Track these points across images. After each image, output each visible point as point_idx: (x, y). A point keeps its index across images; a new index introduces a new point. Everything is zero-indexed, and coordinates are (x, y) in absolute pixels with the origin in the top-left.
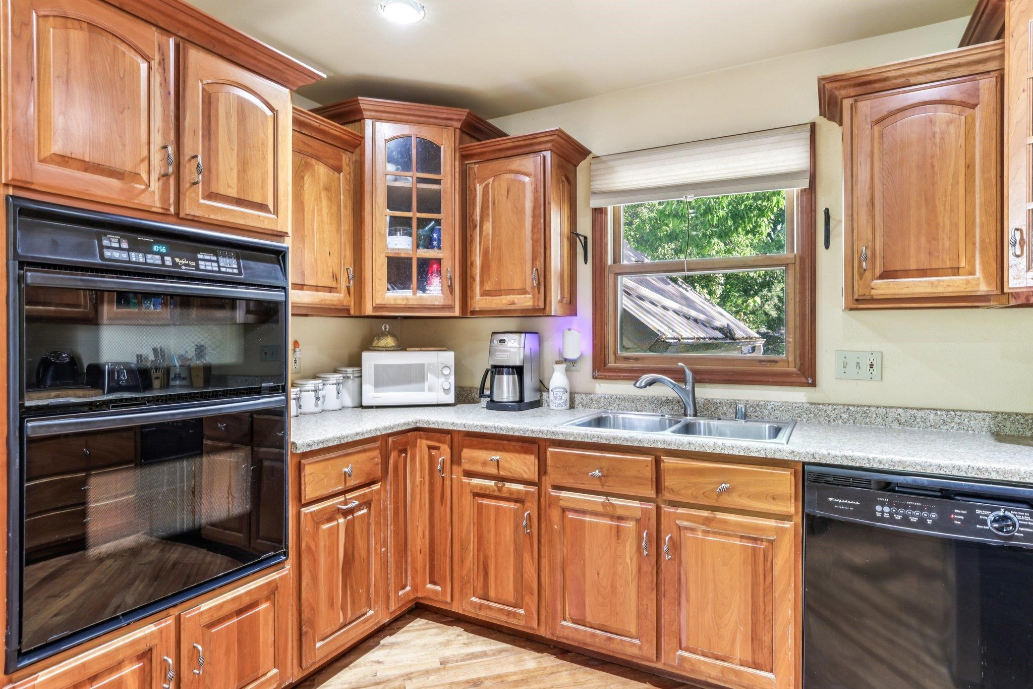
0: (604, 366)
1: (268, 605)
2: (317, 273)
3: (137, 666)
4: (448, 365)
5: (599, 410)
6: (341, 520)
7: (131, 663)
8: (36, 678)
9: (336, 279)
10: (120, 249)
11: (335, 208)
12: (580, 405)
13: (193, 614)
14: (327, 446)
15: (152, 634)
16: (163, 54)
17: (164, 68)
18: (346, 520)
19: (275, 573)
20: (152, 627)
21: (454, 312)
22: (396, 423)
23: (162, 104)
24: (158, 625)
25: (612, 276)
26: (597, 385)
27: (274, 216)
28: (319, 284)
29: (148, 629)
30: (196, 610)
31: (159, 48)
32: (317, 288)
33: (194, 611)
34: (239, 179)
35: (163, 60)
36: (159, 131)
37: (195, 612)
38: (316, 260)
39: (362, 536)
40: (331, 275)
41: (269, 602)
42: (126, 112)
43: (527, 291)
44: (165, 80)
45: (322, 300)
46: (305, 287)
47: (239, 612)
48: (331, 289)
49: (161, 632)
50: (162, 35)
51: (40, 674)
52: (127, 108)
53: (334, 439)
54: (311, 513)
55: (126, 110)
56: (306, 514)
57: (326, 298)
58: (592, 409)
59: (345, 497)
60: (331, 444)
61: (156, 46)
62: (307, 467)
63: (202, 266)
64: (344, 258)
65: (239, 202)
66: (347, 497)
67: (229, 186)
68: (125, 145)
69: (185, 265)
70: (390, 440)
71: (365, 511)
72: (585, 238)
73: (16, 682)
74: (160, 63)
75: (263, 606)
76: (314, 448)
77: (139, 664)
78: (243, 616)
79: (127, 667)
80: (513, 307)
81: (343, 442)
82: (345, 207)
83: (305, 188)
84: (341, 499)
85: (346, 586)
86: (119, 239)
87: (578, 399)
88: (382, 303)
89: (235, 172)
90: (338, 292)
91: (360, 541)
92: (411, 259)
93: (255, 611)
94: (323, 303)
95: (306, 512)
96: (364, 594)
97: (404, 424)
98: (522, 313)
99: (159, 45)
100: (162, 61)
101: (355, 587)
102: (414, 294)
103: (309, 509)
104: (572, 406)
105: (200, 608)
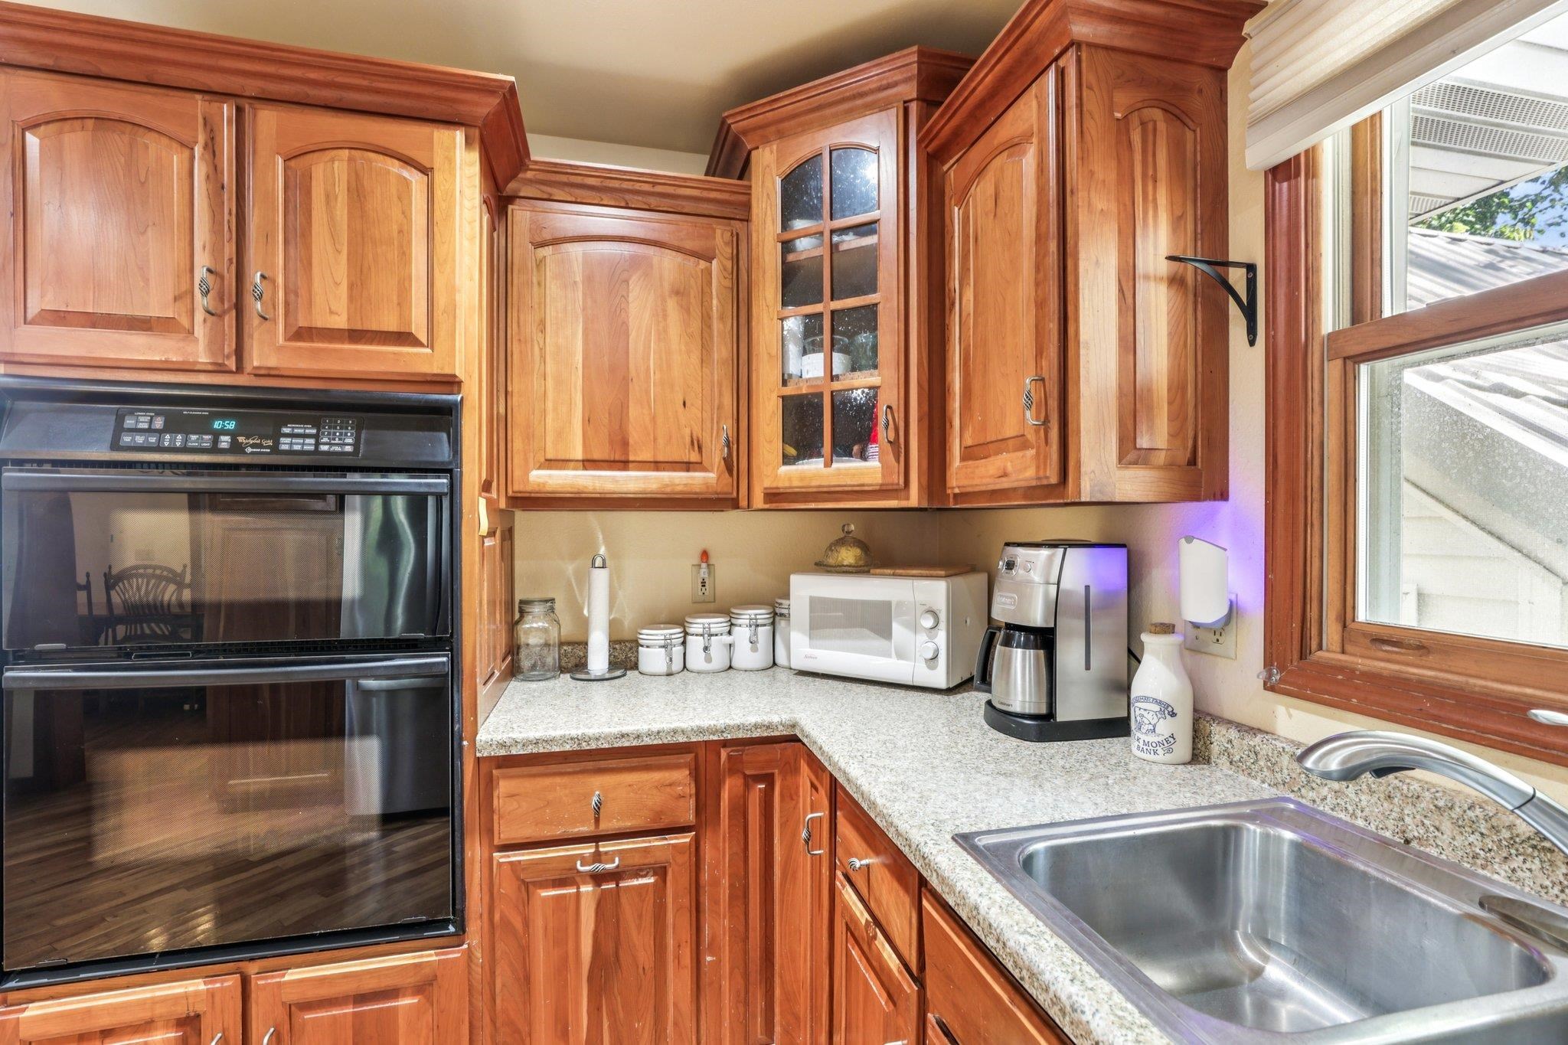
0: (1302, 656)
1: (416, 1001)
2: (655, 439)
3: (173, 1035)
4: (935, 608)
5: (1274, 790)
6: (587, 889)
7: (166, 1028)
8: (24, 1010)
9: (700, 448)
10: (150, 430)
11: (696, 325)
12: (1224, 759)
13: (269, 981)
14: (546, 751)
15: (196, 994)
16: (212, 130)
17: (214, 152)
18: (599, 890)
19: (432, 952)
20: (199, 983)
21: (908, 498)
22: (732, 723)
23: (210, 206)
24: (211, 983)
25: (1333, 370)
26: (1281, 710)
27: (428, 351)
28: (660, 458)
29: (193, 984)
30: (278, 976)
31: (205, 124)
32: (657, 465)
33: (273, 977)
34: (351, 298)
35: (212, 139)
36: (204, 247)
37: (274, 979)
38: (654, 419)
39: (639, 927)
40: (688, 440)
41: (419, 997)
42: (150, 232)
43: (1027, 440)
44: (215, 169)
45: (667, 485)
46: (631, 465)
47: (361, 998)
48: (688, 466)
49: (213, 996)
50: (210, 101)
51: (31, 1005)
52: (151, 224)
53: (564, 739)
54: (511, 863)
55: (149, 229)
56: (500, 865)
57: (677, 481)
58: (1256, 783)
59: (597, 847)
60: (556, 749)
61: (200, 120)
62: (502, 783)
63: (285, 444)
64: (718, 409)
65: (355, 335)
66: (601, 849)
67: (331, 312)
68: (148, 280)
69: (253, 446)
70: (724, 754)
71: (651, 880)
72: (1251, 268)
73: (11, 1005)
74: (206, 147)
75: (406, 1001)
76: (514, 752)
77: (176, 1032)
78: (365, 1008)
79: (158, 1032)
80: (1005, 484)
81: (585, 747)
82: (722, 318)
83: (631, 299)
84: (588, 849)
85: (599, 1009)
86: (152, 417)
87: (1220, 736)
88: (774, 485)
89: (344, 288)
90: (705, 470)
91: (634, 933)
92: (820, 395)
93: (389, 1004)
94: (668, 490)
95: (501, 860)
96: (646, 1035)
97: (756, 726)
98: (1025, 497)
99: (205, 119)
100: (209, 142)
101: (621, 1015)
102: (828, 464)
103: (509, 856)
104: (1199, 755)
105: (284, 975)
